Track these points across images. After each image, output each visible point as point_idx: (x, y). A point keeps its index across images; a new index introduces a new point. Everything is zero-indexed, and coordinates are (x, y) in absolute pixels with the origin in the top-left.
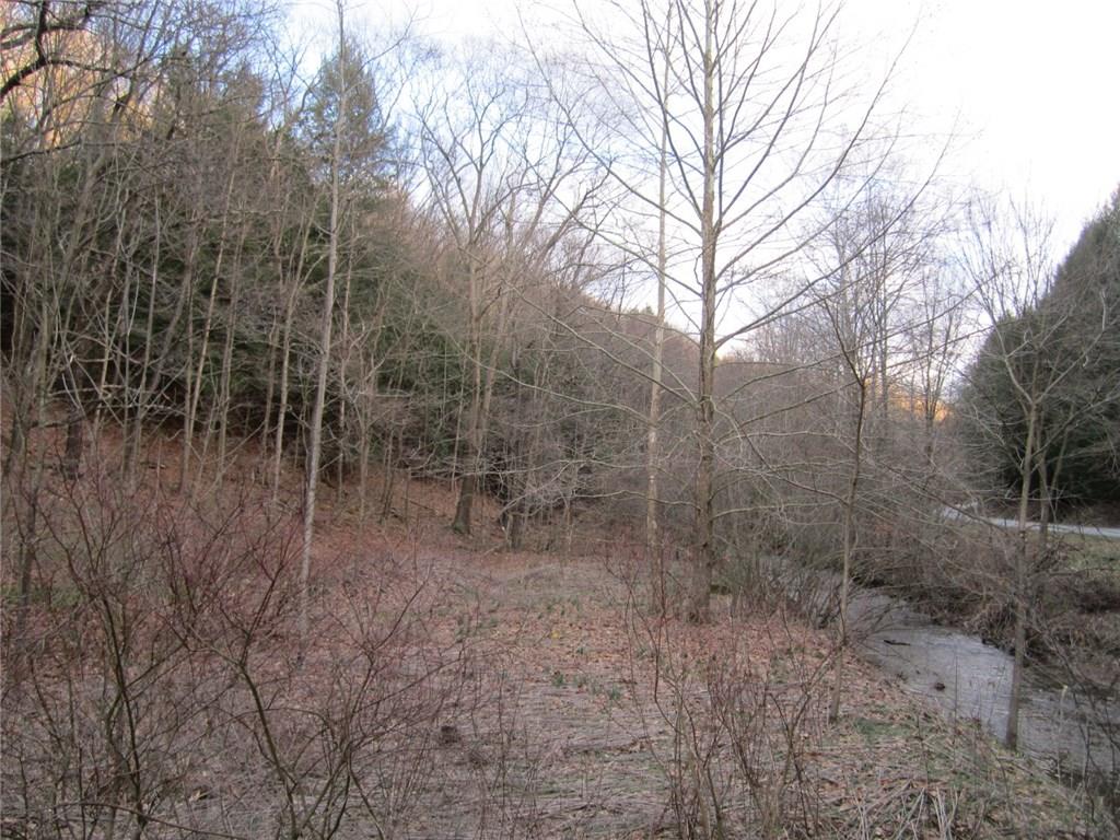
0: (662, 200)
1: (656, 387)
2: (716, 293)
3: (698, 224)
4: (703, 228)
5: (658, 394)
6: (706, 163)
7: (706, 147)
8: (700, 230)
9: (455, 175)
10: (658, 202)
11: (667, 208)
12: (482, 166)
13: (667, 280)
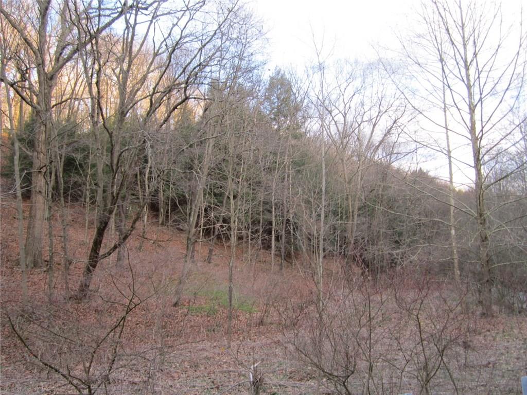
0: (446, 125)
1: (452, 209)
2: (481, 165)
3: (469, 136)
4: (472, 137)
5: (454, 212)
6: (470, 108)
7: (469, 102)
8: (470, 138)
9: (333, 119)
10: (444, 126)
11: (448, 128)
12: (346, 114)
13: (452, 159)
